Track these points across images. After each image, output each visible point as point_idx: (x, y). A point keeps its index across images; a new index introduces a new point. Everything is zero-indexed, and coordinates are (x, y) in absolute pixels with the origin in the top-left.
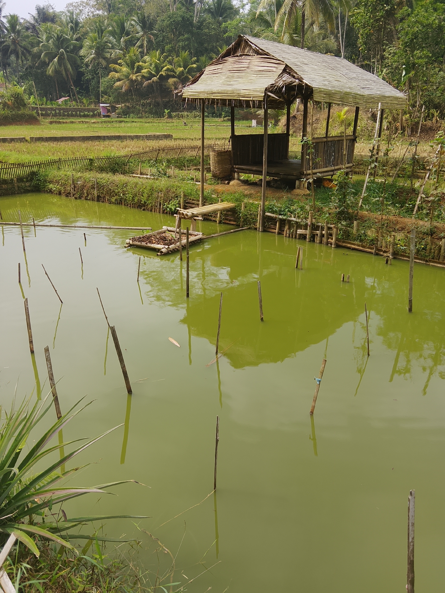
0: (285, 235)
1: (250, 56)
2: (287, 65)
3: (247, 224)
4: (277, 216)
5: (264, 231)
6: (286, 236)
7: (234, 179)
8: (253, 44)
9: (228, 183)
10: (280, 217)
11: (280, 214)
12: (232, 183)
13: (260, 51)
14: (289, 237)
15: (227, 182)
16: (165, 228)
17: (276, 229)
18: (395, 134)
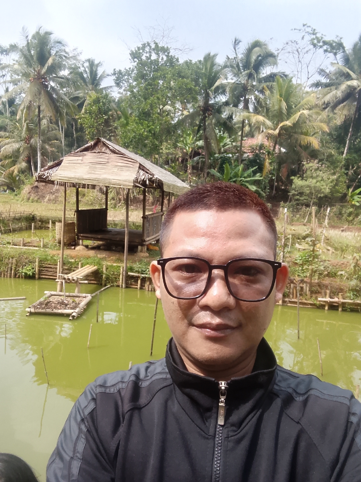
0: (147, 289)
1: (107, 153)
2: (140, 164)
3: (109, 283)
4: (139, 275)
5: (127, 287)
6: (149, 290)
7: (79, 245)
8: (110, 145)
9: (74, 249)
10: (143, 275)
11: (143, 274)
12: (78, 248)
13: (116, 151)
14: (151, 291)
15: (73, 247)
16: (48, 293)
17: (137, 286)
18: (119, 203)
